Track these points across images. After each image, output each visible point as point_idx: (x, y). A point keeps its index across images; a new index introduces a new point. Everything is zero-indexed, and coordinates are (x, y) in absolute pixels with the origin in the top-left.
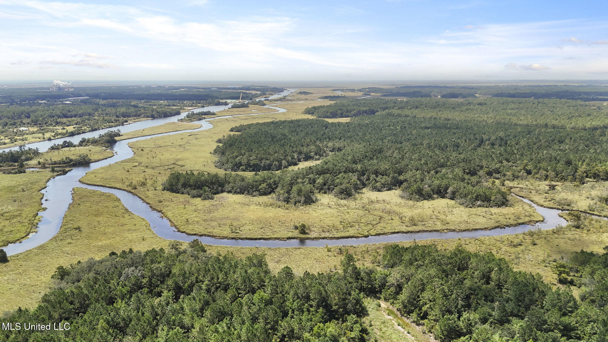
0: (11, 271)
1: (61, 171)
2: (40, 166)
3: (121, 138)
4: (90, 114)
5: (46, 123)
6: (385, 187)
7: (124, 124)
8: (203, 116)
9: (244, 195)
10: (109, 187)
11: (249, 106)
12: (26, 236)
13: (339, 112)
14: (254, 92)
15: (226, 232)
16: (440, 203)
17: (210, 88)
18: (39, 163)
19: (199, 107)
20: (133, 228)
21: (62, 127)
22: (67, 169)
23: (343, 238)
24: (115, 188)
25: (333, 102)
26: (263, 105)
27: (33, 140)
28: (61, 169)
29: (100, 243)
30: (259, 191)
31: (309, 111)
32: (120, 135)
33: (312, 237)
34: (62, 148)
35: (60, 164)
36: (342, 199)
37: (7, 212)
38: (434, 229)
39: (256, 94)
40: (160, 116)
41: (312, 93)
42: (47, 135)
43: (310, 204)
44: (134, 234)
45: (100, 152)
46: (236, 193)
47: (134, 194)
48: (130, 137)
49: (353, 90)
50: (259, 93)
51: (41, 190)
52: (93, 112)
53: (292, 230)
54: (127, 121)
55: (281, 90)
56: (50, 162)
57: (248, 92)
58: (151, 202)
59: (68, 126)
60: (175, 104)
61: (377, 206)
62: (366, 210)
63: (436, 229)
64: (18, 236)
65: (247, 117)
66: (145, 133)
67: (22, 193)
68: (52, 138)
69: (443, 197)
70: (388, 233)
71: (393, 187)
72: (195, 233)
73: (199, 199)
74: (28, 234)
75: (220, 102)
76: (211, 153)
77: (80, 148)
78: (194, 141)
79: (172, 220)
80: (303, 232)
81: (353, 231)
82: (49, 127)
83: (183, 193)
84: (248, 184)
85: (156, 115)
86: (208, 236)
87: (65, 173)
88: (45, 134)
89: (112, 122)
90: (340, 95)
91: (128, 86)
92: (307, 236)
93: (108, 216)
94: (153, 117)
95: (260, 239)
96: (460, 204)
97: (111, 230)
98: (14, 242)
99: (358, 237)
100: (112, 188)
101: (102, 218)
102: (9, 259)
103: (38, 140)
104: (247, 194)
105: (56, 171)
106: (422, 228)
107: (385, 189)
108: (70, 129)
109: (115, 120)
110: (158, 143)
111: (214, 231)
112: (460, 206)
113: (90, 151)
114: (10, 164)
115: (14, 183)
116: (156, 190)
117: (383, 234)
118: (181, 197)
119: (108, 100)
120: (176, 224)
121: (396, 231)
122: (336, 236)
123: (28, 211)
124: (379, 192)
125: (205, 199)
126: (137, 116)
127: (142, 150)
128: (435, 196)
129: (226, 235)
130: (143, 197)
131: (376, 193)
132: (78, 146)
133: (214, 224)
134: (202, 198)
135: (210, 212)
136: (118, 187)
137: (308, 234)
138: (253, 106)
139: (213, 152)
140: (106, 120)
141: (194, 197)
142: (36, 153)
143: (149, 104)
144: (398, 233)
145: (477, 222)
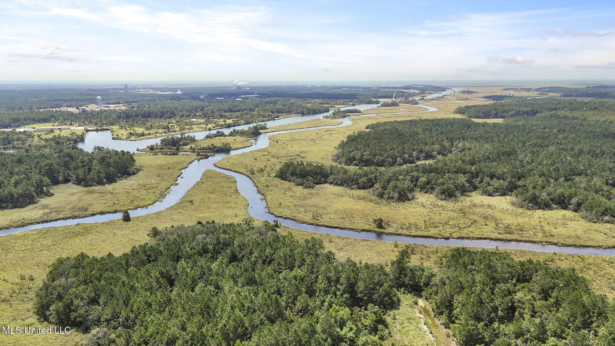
0: (129, 228)
1: (204, 155)
2: (191, 150)
3: (267, 131)
4: (251, 110)
5: (213, 116)
6: (497, 192)
7: (275, 119)
8: (348, 114)
9: (343, 187)
10: (234, 171)
11: (400, 104)
12: (153, 203)
13: (493, 112)
14: (412, 91)
15: (307, 218)
16: (557, 214)
17: (370, 88)
18: (191, 148)
19: (350, 105)
20: (234, 205)
21: (223, 120)
22: (209, 154)
23: (420, 237)
24: (238, 172)
25: (492, 102)
26: (415, 104)
27: (197, 129)
28: (204, 154)
29: (201, 215)
30: (358, 184)
31: (460, 111)
32: (266, 128)
33: (387, 232)
34: (215, 137)
35: (206, 150)
36: (442, 200)
37: (148, 184)
38: (530, 240)
39: (414, 93)
40: (309, 113)
41: (478, 93)
42: (210, 126)
43: (403, 201)
44: (231, 211)
45: (243, 142)
46: (337, 184)
47: (251, 179)
48: (273, 130)
49: (529, 90)
50: (417, 92)
51: (182, 169)
52: (254, 107)
53: (370, 223)
54: (278, 117)
55: (444, 89)
56: (199, 147)
57: (406, 91)
58: (259, 186)
59: (229, 119)
60: (329, 102)
61: (477, 210)
62: (463, 213)
63: (533, 240)
64: (147, 203)
65: (391, 116)
66: (290, 127)
67: (168, 171)
68: (212, 128)
69: (565, 208)
70: (473, 238)
71: (509, 193)
72: (281, 215)
73: (301, 187)
74: (155, 202)
75: (371, 101)
76: (335, 148)
77: (229, 137)
78: (327, 137)
79: (268, 203)
80: (380, 226)
81: (433, 232)
82: (214, 120)
83: (290, 181)
84: (350, 177)
85: (305, 112)
86: (292, 219)
87: (207, 157)
88: (208, 125)
89: (266, 117)
90: (508, 95)
91: (296, 86)
92: (383, 230)
93: (220, 194)
94: (303, 114)
95: (336, 228)
96: (583, 218)
97: (215, 206)
98: (142, 207)
99: (437, 238)
100: (235, 172)
101: (214, 195)
102: (132, 219)
103: (201, 129)
104: (346, 186)
105: (200, 155)
106: (517, 237)
107: (498, 194)
108: (229, 121)
109: (268, 115)
110: (294, 136)
111: (299, 216)
112: (582, 220)
113: (235, 140)
114: (170, 147)
115: (165, 162)
116: (269, 176)
117: (466, 238)
118: (286, 184)
119: (271, 98)
120: (270, 206)
121: (484, 237)
122: (413, 234)
123: (164, 185)
124: (489, 197)
125: (306, 188)
126: (289, 112)
127: (277, 142)
128: (554, 206)
129: (305, 220)
130: (256, 182)
131: (486, 197)
132: (228, 136)
133: (302, 209)
134: (304, 186)
135: (304, 199)
136: (240, 172)
137: (384, 228)
138: (404, 104)
139: (337, 146)
140: (260, 115)
141: (298, 185)
142: (193, 140)
143: (305, 102)
144: (485, 239)
145: (591, 238)
